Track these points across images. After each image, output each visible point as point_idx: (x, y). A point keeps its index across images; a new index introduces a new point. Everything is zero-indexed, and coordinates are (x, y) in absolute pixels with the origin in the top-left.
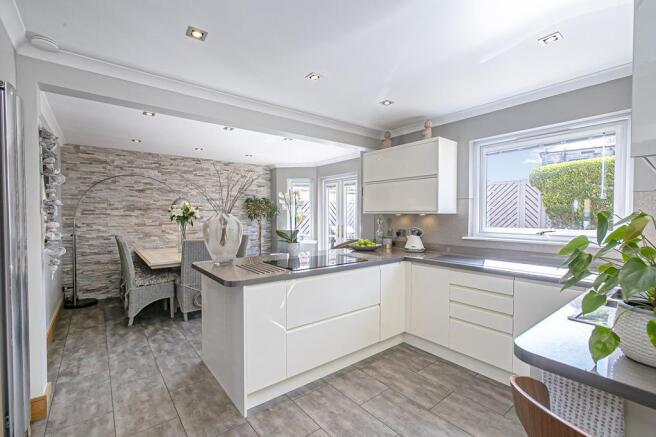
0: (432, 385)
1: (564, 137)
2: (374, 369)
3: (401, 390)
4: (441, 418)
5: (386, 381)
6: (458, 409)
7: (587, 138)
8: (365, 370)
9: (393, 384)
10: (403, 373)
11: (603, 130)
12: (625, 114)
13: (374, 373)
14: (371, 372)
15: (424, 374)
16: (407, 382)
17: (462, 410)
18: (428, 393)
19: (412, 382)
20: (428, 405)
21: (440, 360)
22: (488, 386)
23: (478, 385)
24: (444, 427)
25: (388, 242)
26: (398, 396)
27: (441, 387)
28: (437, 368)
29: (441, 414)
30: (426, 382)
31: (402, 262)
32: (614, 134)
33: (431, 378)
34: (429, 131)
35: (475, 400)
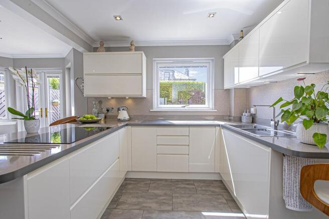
0: (161, 196)
1: (191, 65)
2: (124, 203)
3: (150, 207)
4: (181, 211)
5: (138, 207)
6: (182, 202)
7: (198, 67)
8: (119, 207)
9: (144, 207)
10: (142, 197)
11: (204, 64)
12: (210, 60)
13: (127, 206)
14: (123, 207)
15: (153, 191)
16: (149, 201)
17: (184, 201)
18: (164, 201)
19: (151, 199)
20: (170, 208)
21: (151, 180)
22: (180, 183)
23: (177, 185)
24: (187, 215)
25: (102, 116)
26: (152, 213)
27: (165, 194)
28: (154, 185)
29: (179, 209)
30: (157, 196)
31: (126, 127)
32: (206, 67)
33: (156, 192)
34: (133, 48)
35: (183, 192)
